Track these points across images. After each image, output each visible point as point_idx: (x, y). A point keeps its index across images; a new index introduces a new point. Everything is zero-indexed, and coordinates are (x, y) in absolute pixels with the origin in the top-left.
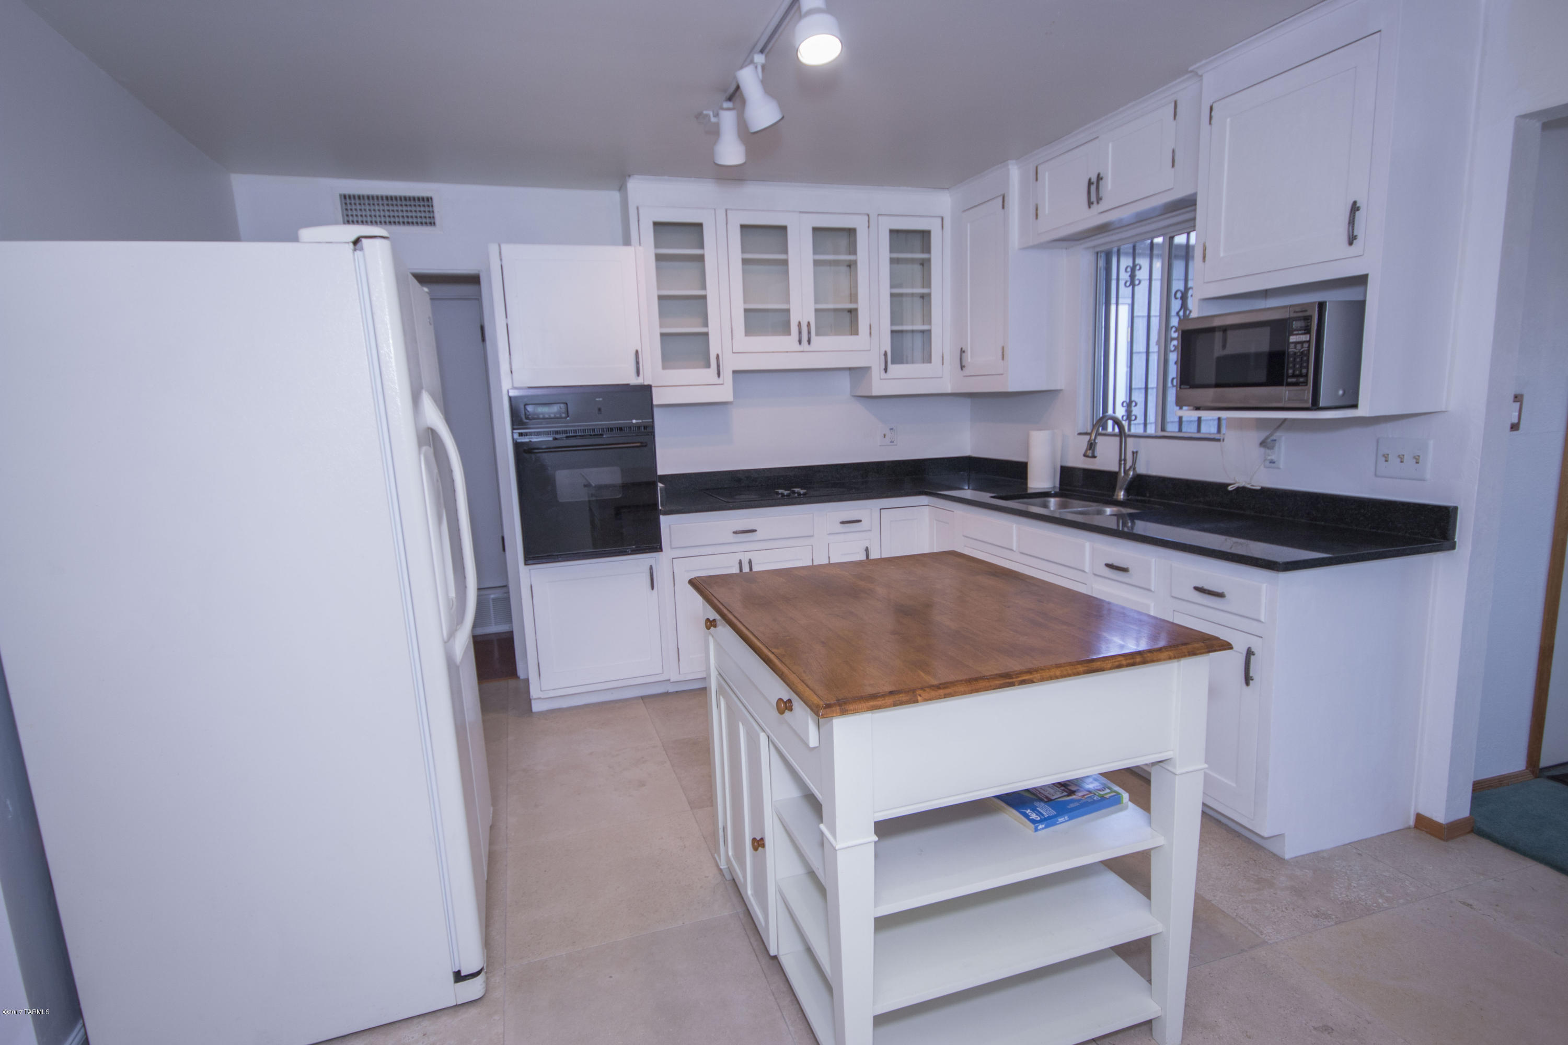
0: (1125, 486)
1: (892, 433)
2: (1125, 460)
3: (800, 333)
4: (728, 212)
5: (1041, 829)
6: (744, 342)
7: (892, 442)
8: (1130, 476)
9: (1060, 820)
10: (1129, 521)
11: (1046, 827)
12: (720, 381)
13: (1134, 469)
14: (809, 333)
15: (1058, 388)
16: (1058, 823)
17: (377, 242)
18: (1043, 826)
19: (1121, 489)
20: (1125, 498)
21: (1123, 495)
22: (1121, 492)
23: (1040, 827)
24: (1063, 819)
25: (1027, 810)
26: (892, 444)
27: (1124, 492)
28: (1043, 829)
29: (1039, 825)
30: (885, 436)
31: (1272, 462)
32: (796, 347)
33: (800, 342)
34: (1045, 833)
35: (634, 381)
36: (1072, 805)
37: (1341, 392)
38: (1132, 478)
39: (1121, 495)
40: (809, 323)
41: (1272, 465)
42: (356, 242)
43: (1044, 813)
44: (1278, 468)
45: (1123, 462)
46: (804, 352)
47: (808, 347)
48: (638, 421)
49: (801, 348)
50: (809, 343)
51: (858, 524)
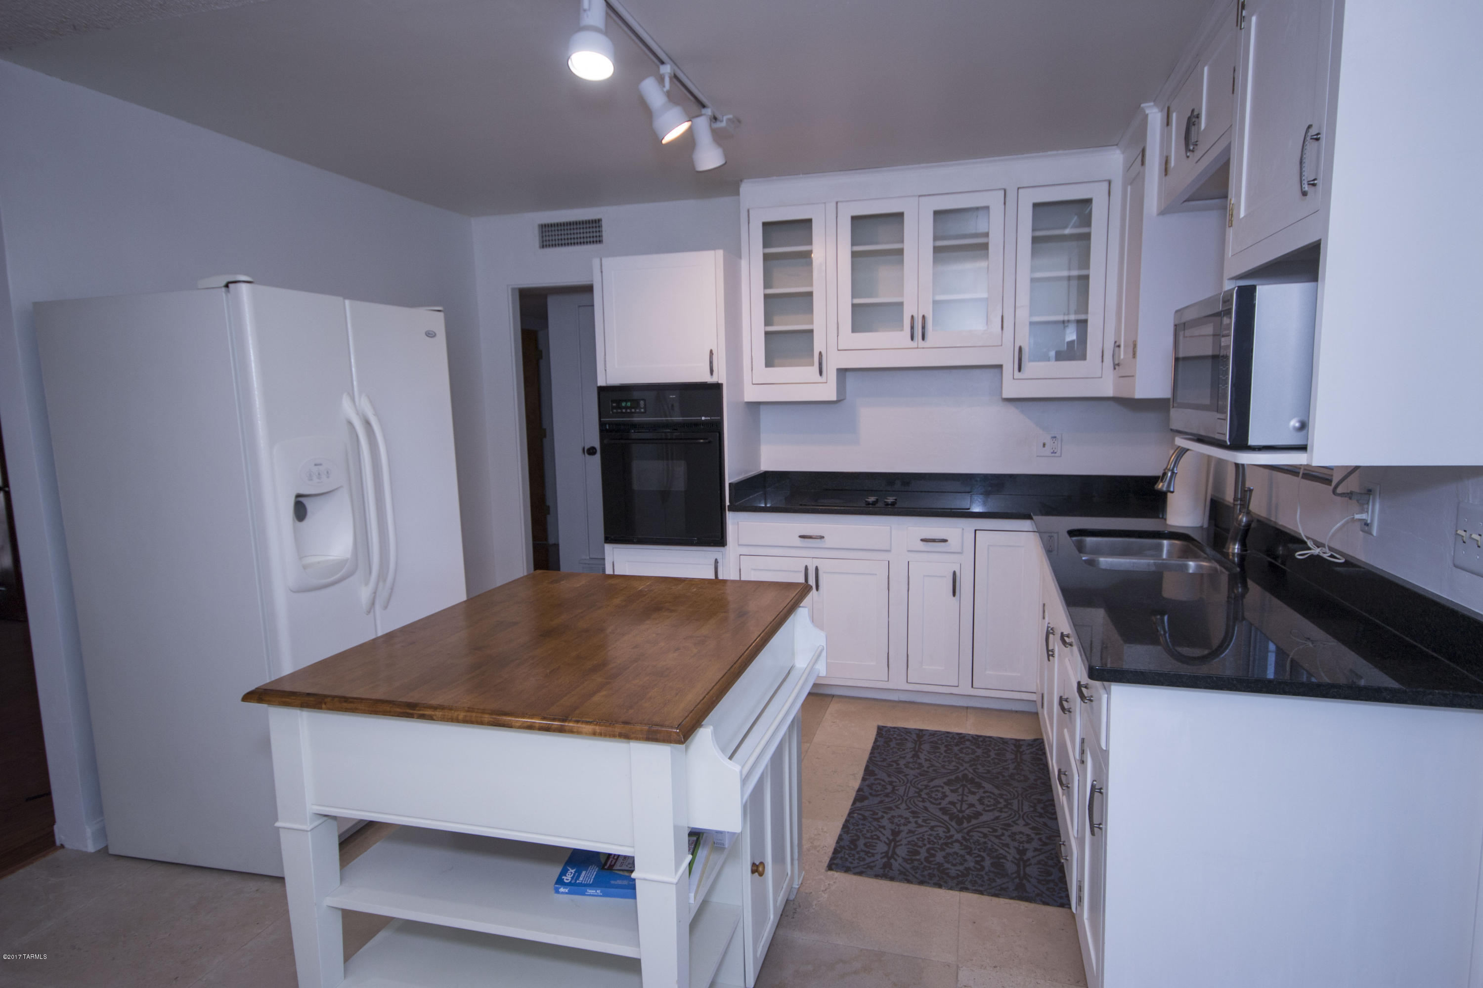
0: (1239, 537)
1: (1054, 443)
2: (1242, 499)
3: (912, 328)
4: (838, 203)
5: (563, 893)
6: (850, 339)
7: (1054, 452)
8: (1243, 524)
9: (590, 891)
10: (1240, 585)
11: (569, 893)
12: (824, 379)
13: (1249, 512)
14: (923, 328)
16: (586, 893)
17: (244, 286)
18: (567, 891)
19: (1234, 541)
20: (1239, 552)
21: (1238, 549)
22: (1234, 544)
23: (562, 890)
24: (595, 891)
25: (572, 869)
26: (1053, 455)
27: (1239, 544)
28: (566, 893)
29: (560, 888)
30: (1044, 445)
31: (1367, 524)
32: (909, 343)
33: (912, 338)
34: (564, 898)
35: (707, 378)
36: (619, 882)
37: (1294, 424)
38: (1244, 526)
39: (1235, 549)
40: (924, 317)
41: (1367, 528)
42: (227, 286)
43: (581, 879)
44: (1372, 535)
45: (1239, 498)
46: (918, 348)
47: (922, 344)
48: (707, 418)
49: (913, 344)
50: (923, 338)
51: (943, 544)
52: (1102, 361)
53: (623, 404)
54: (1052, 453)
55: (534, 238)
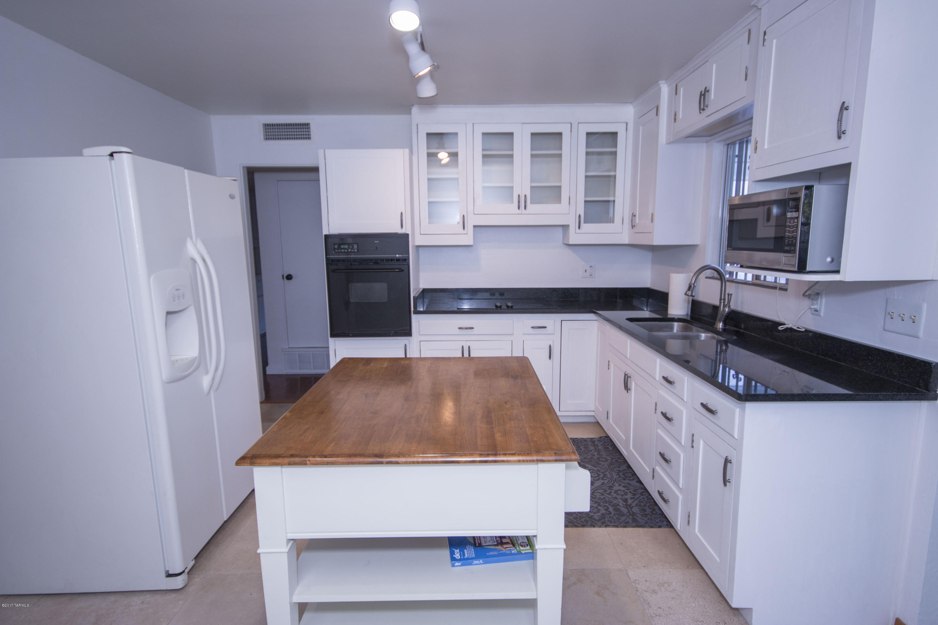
0: (723, 319)
1: (591, 269)
2: (724, 299)
3: (519, 202)
4: (475, 125)
5: (457, 566)
6: (481, 208)
7: (591, 275)
8: (726, 312)
9: (475, 562)
10: (724, 345)
11: (462, 565)
12: (465, 232)
13: (729, 307)
14: (525, 202)
15: (695, 243)
16: (473, 564)
17: (125, 155)
18: (460, 564)
19: (720, 321)
20: (723, 328)
21: (722, 325)
22: (720, 323)
23: (457, 564)
24: (478, 562)
25: (457, 550)
26: (591, 276)
27: (722, 323)
28: (460, 566)
29: (456, 563)
30: (586, 271)
31: (816, 311)
32: (517, 211)
33: (519, 208)
34: (459, 569)
35: (399, 230)
36: (491, 553)
37: (829, 259)
38: (727, 313)
39: (720, 325)
40: (525, 196)
41: (816, 313)
42: (110, 156)
43: (466, 555)
44: (821, 316)
45: (722, 301)
46: (522, 214)
47: (524, 211)
48: (400, 256)
49: (519, 212)
50: (525, 208)
51: (543, 329)
52: (623, 224)
53: (342, 247)
54: (590, 275)
55: (260, 133)
